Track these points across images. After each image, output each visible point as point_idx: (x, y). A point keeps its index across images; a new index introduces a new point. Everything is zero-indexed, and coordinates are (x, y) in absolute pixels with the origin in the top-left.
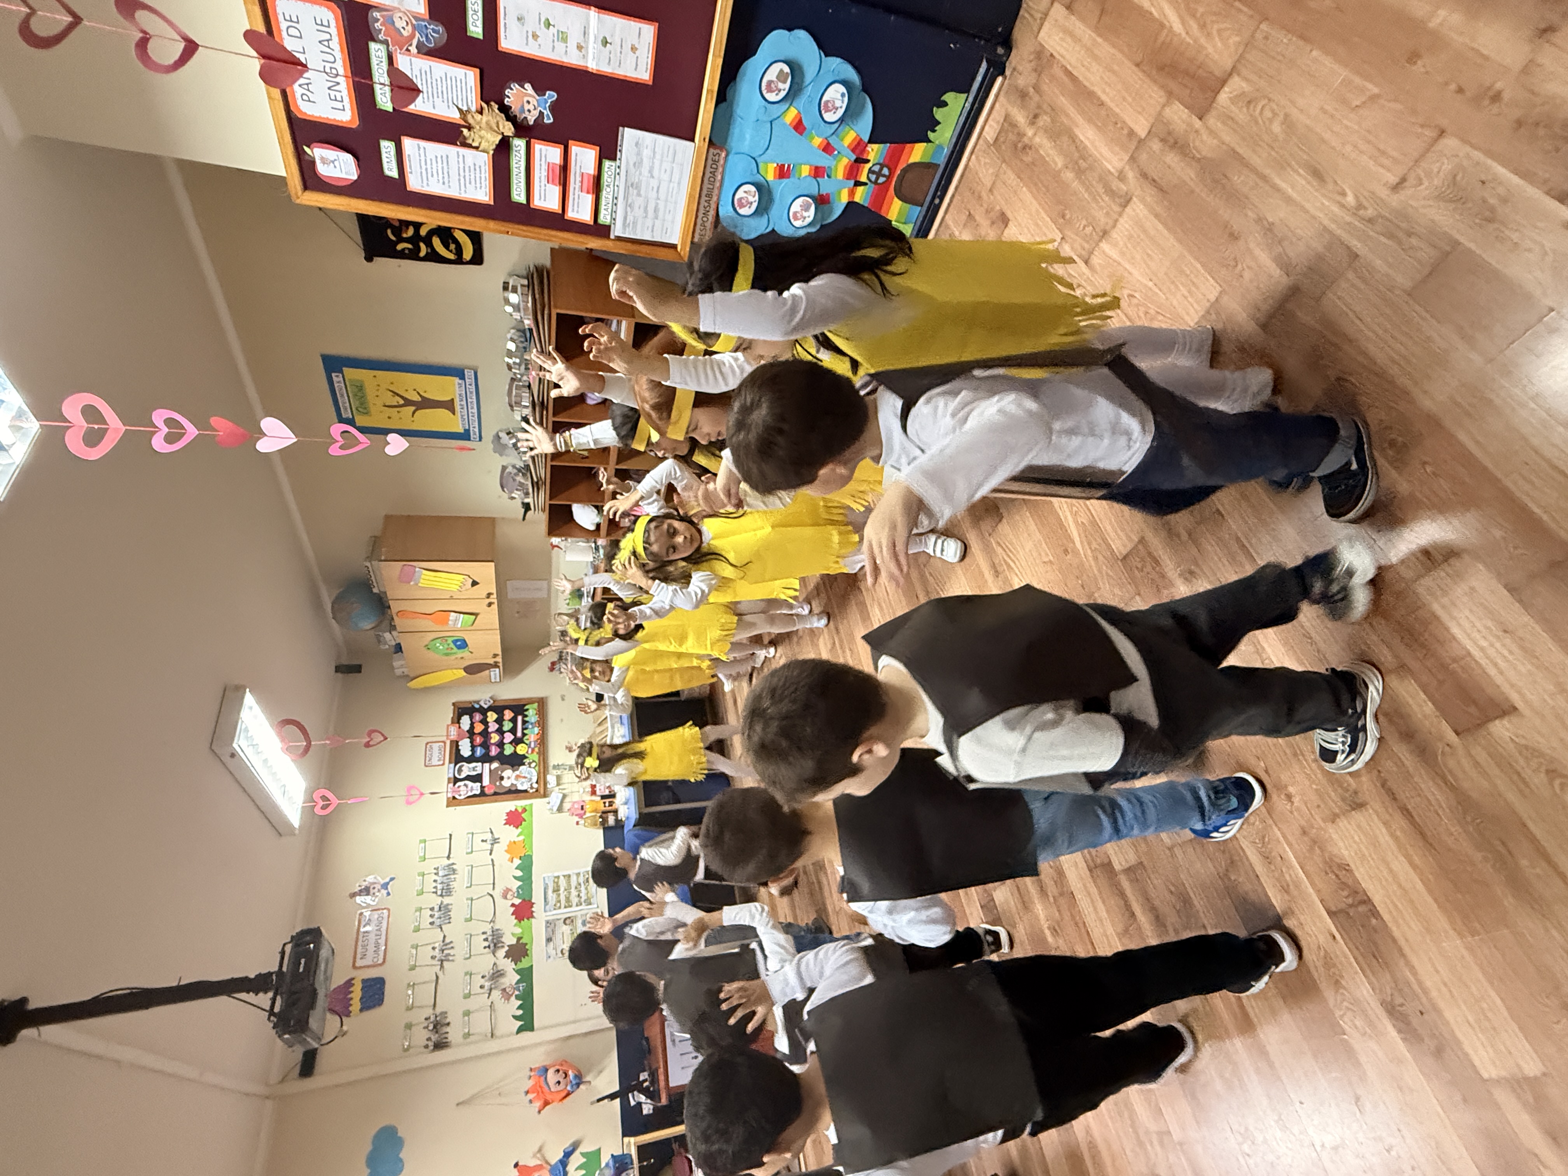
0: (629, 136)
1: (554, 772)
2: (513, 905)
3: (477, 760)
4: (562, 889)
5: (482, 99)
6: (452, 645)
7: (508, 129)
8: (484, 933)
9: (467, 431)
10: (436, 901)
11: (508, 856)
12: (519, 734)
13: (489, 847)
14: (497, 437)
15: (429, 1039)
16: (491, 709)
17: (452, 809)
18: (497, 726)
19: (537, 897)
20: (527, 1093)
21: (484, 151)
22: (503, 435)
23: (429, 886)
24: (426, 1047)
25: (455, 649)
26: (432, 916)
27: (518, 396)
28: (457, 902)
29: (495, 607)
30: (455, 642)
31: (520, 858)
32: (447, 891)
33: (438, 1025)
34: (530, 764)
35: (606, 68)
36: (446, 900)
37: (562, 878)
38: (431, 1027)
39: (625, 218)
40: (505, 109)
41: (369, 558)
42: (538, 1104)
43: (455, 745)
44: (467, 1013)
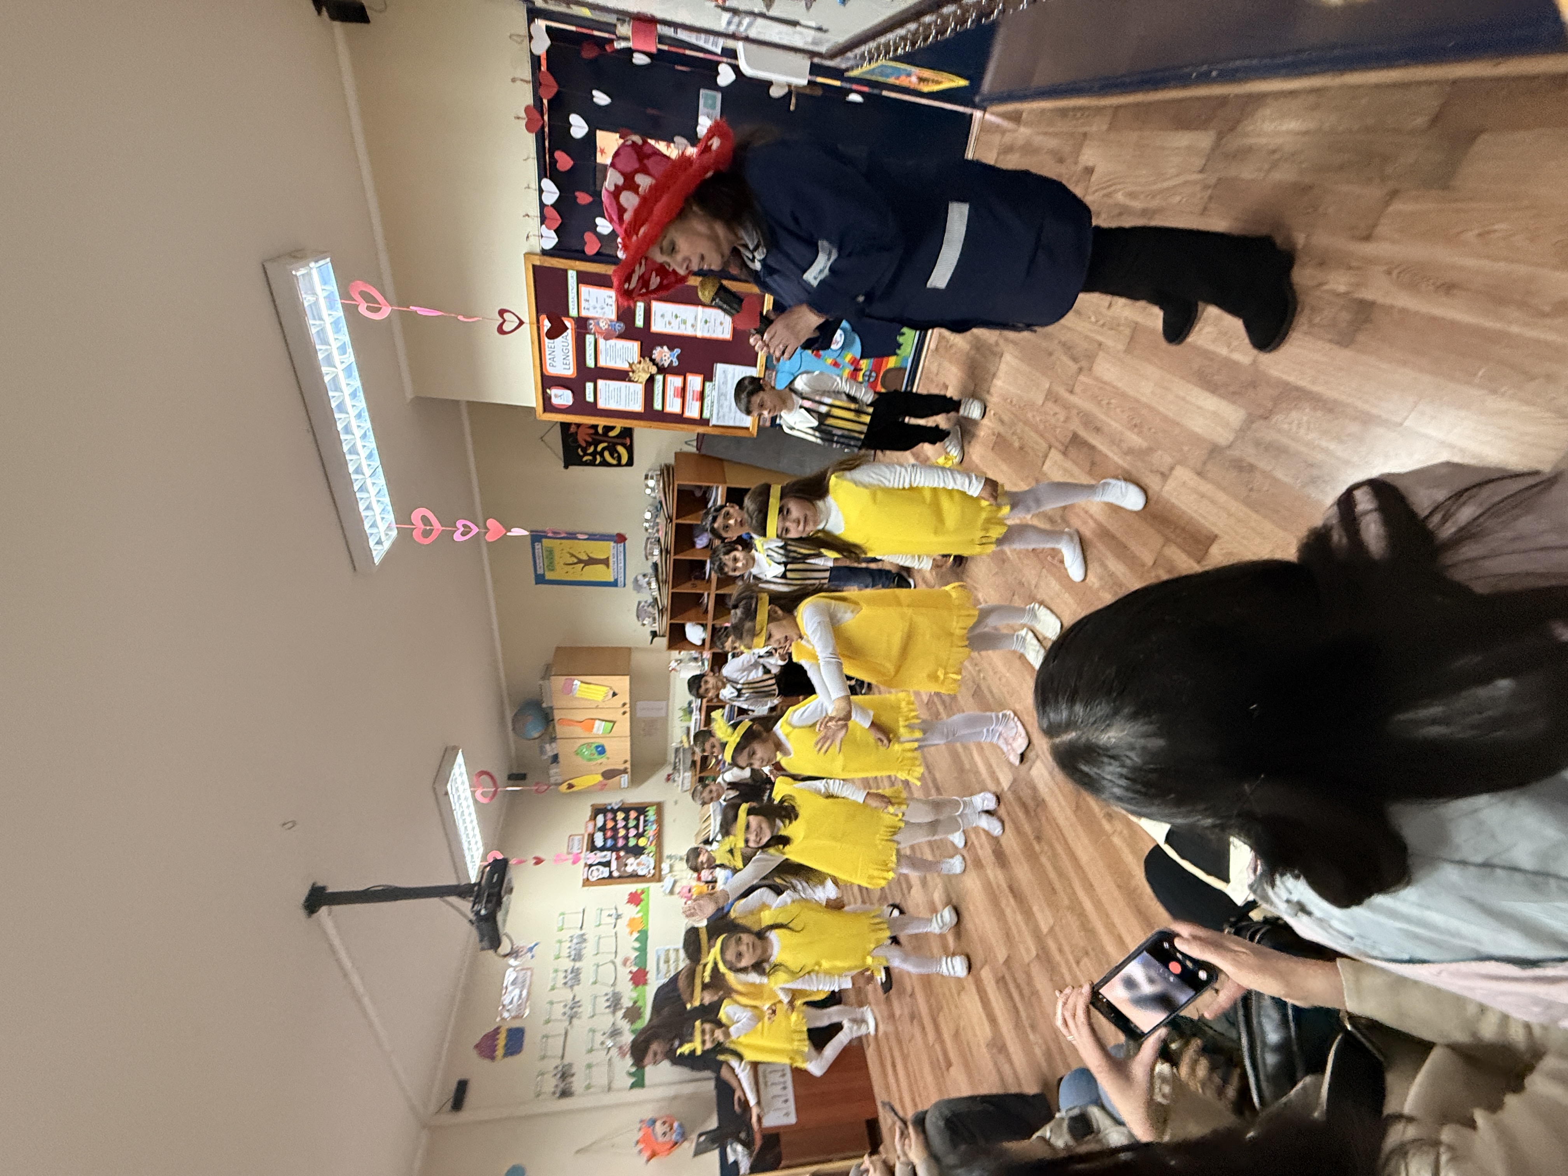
0: (720, 368)
1: (668, 861)
2: (631, 972)
3: (608, 849)
4: (671, 962)
5: (641, 356)
6: (594, 751)
7: (654, 370)
8: (606, 994)
9: (616, 581)
10: (568, 964)
11: (628, 930)
12: (641, 830)
13: (614, 921)
14: (636, 580)
15: (557, 1086)
16: (619, 809)
17: (586, 888)
18: (624, 823)
19: (651, 966)
20: (638, 1142)
21: (641, 383)
22: (640, 577)
23: (565, 952)
24: (554, 1093)
25: (596, 756)
26: (566, 977)
27: (652, 549)
28: (586, 966)
29: (628, 715)
30: (597, 747)
31: (639, 932)
32: (578, 957)
33: (565, 1074)
34: (649, 854)
35: (707, 335)
36: (578, 965)
37: (671, 952)
38: (559, 1076)
39: (718, 414)
40: (653, 361)
41: (543, 678)
42: (646, 1154)
43: (591, 837)
44: (589, 1066)
